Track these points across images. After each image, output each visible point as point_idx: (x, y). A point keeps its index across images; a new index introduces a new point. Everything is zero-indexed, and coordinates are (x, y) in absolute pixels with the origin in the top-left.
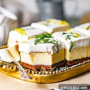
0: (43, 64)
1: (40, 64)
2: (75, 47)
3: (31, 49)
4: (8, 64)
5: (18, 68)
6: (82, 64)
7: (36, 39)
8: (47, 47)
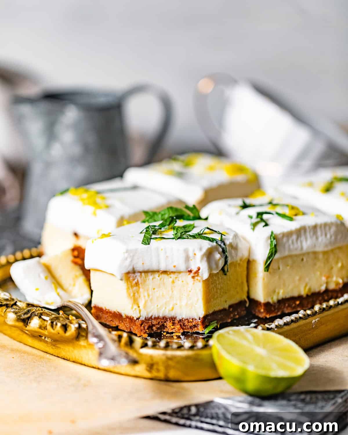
0: (172, 314)
1: (161, 315)
2: (287, 253)
3: (129, 260)
4: (48, 315)
5: (84, 326)
6: (309, 312)
7: (146, 225)
8: (186, 251)
